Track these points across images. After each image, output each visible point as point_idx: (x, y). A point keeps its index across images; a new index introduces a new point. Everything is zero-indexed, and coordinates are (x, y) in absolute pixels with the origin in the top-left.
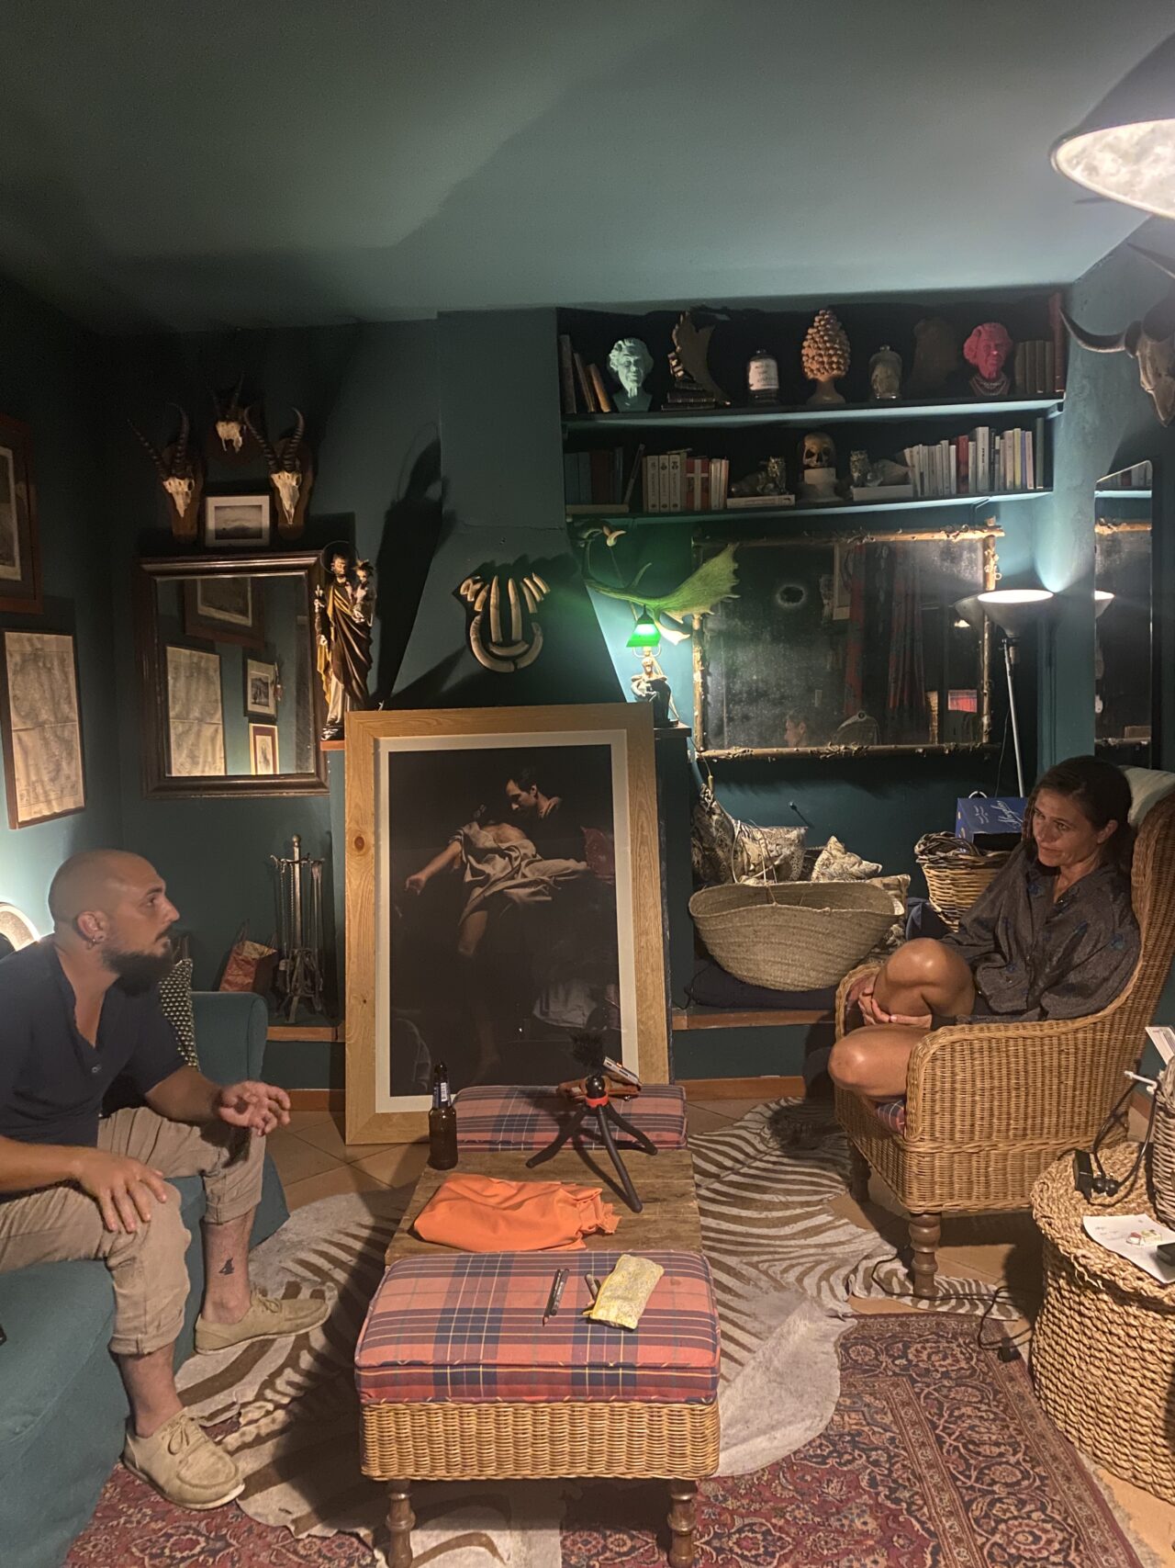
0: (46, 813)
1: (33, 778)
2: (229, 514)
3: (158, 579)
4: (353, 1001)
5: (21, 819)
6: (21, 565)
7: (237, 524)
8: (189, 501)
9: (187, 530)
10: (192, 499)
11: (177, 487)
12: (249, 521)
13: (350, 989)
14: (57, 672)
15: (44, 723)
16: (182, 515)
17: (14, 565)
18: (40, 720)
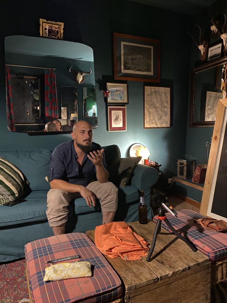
0: (155, 126)
1: (152, 118)
2: (213, 51)
3: (196, 73)
4: (206, 183)
5: (145, 127)
6: (154, 72)
7: (214, 54)
8: (204, 51)
9: (203, 59)
10: (206, 50)
11: (201, 47)
12: (217, 52)
13: (206, 179)
14: (163, 96)
15: (157, 107)
16: (202, 55)
17: (151, 72)
18: (156, 106)
